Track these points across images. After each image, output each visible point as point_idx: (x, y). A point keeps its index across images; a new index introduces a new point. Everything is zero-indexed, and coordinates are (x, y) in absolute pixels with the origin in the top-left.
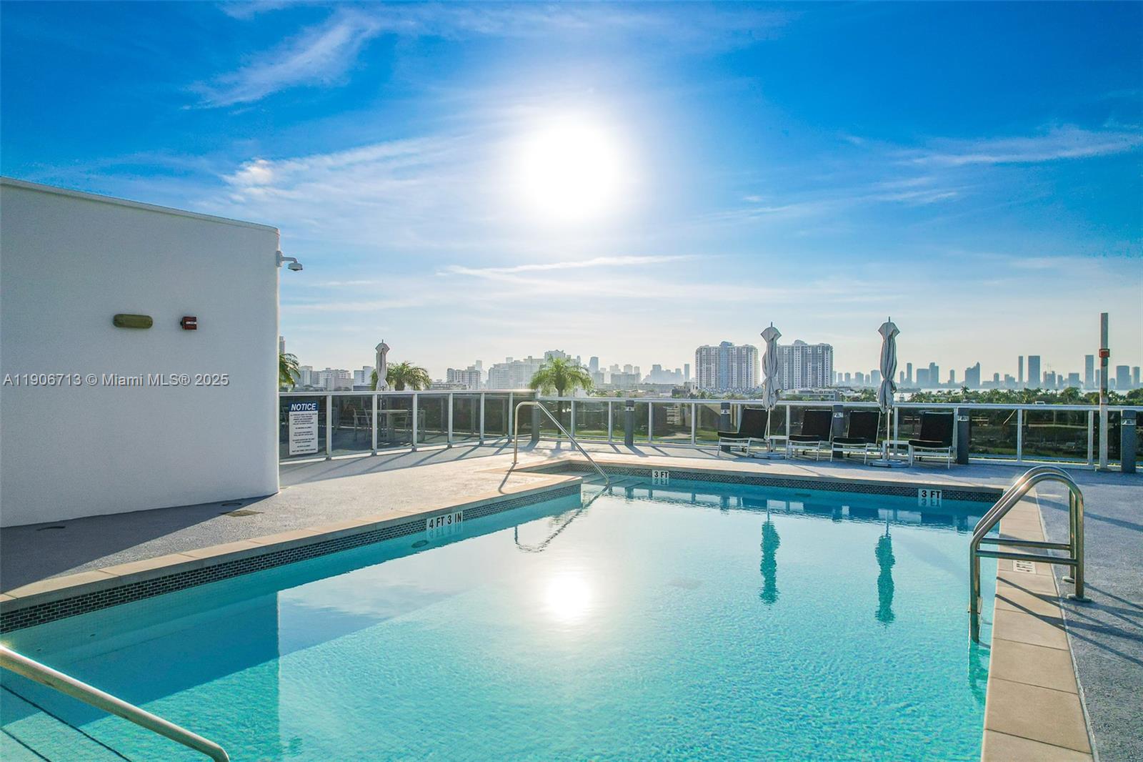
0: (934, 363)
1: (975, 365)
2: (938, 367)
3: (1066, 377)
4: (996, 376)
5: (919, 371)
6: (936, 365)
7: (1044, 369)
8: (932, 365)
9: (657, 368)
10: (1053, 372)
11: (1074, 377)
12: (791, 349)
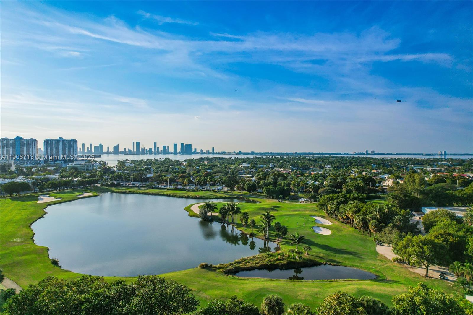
1: (117, 145)
4: (125, 149)
5: (95, 147)
6: (102, 145)
7: (141, 147)
8: (100, 144)
10: (144, 148)
11: (151, 149)
12: (57, 141)
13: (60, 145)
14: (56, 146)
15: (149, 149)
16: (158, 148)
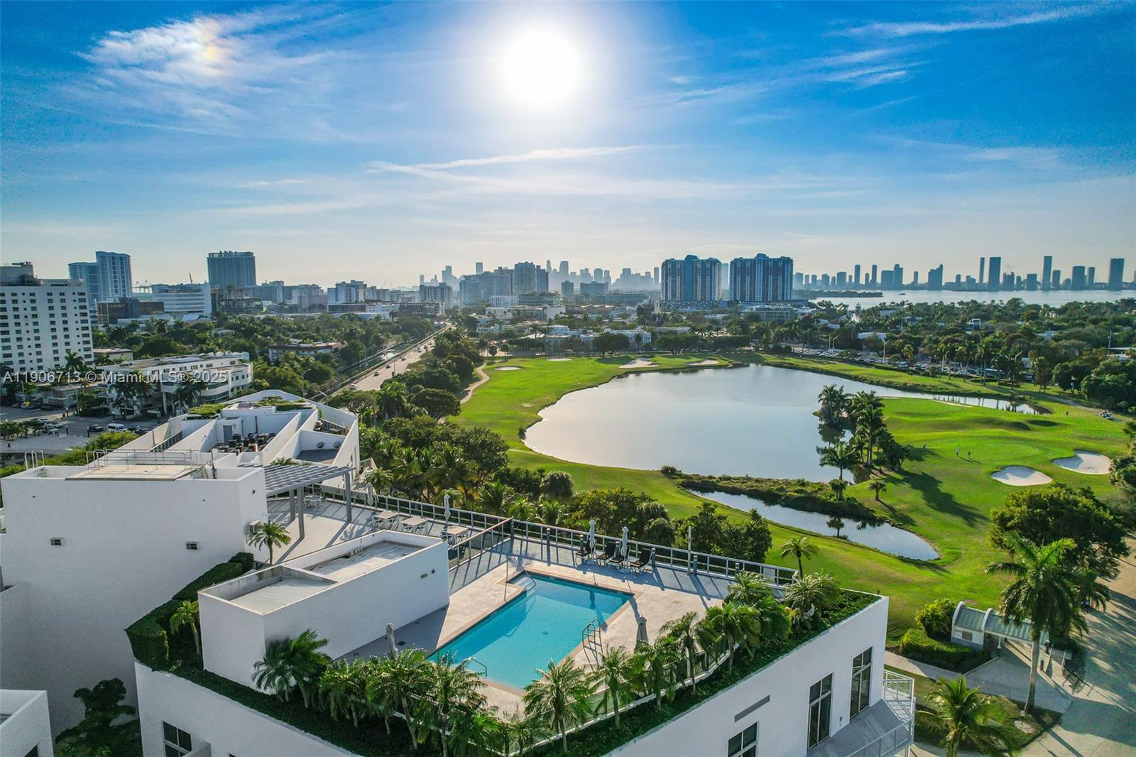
0: (898, 265)
1: (938, 266)
2: (902, 269)
3: (1024, 277)
4: (958, 277)
5: (884, 273)
6: (900, 267)
7: (1004, 270)
8: (897, 266)
9: (626, 272)
10: (1013, 273)
11: (1032, 277)
12: (753, 262)
13: (759, 270)
14: (751, 272)
15: (1028, 275)
16: (1057, 273)
